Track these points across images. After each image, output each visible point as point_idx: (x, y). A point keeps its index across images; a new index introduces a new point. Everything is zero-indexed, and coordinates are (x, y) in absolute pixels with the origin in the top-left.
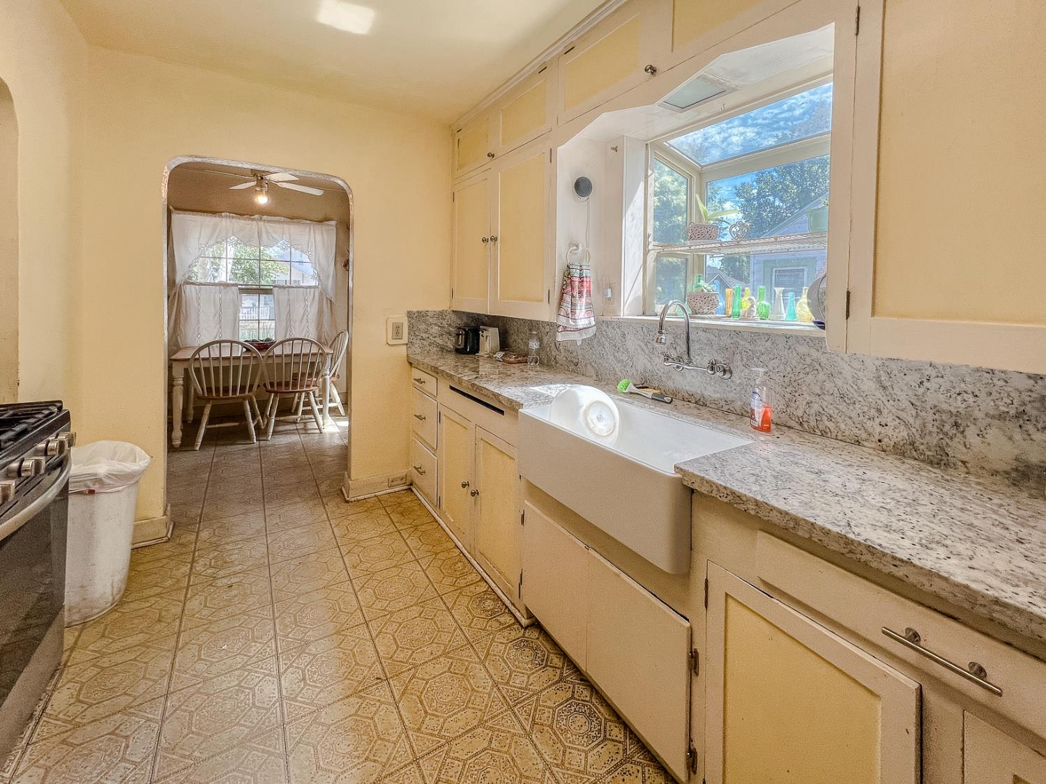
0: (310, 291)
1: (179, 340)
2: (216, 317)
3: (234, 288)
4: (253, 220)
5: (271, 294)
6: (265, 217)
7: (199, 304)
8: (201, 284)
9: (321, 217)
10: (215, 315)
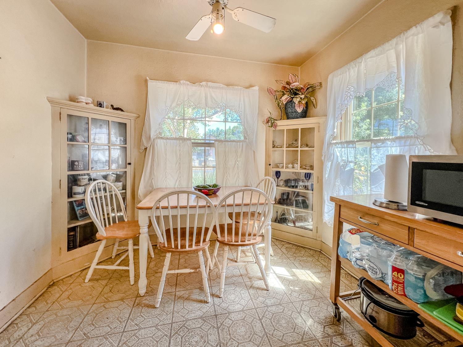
0: (240, 144)
1: (153, 183)
2: (177, 166)
3: (188, 142)
4: (202, 86)
5: (214, 147)
6: (209, 83)
7: (166, 155)
8: (167, 139)
9: (247, 84)
10: (177, 163)
